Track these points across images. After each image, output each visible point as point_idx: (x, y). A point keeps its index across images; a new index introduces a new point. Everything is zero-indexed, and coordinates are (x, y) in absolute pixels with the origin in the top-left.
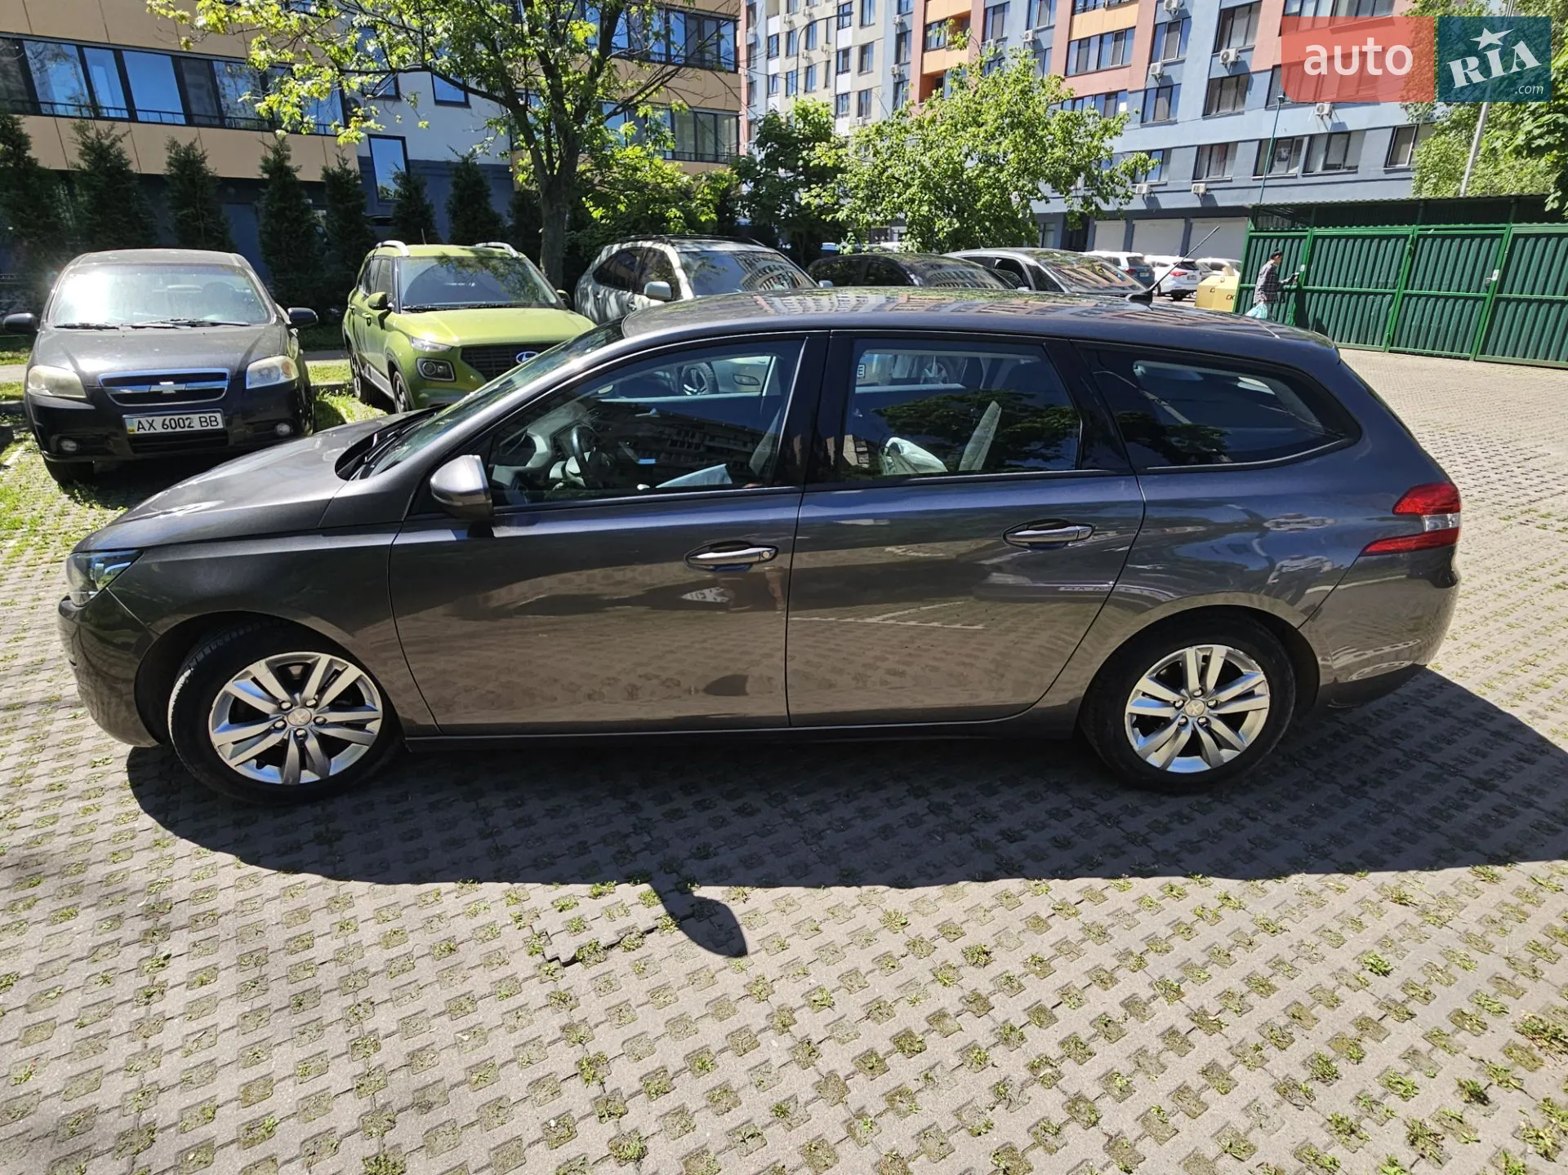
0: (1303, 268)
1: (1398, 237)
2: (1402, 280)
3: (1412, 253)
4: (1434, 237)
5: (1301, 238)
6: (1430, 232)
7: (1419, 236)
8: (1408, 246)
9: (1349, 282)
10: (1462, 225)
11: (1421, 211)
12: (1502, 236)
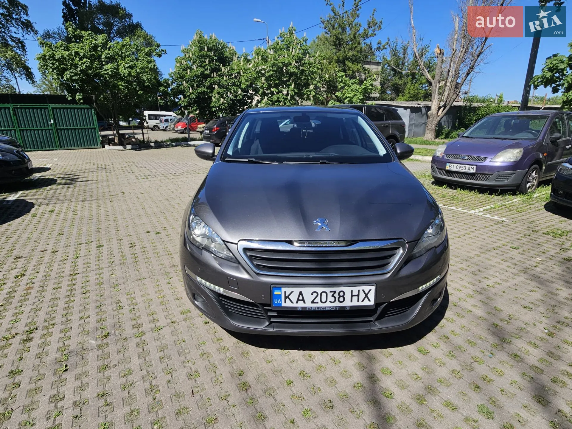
1: (5, 108)
2: (16, 124)
3: (15, 114)
6: (18, 107)
7: (15, 108)
8: (11, 112)
12: (47, 108)
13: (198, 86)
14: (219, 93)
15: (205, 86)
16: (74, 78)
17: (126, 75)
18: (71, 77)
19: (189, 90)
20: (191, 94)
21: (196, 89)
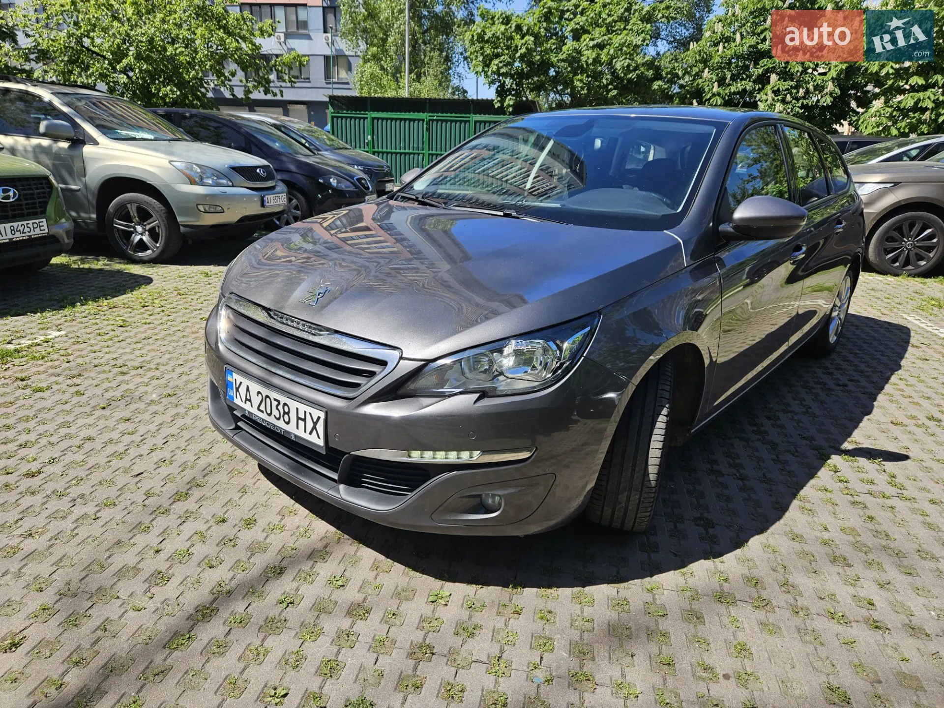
0: (369, 137)
1: (419, 120)
2: (426, 145)
3: (428, 130)
4: (437, 121)
5: (365, 118)
6: (435, 118)
7: (430, 120)
8: (425, 126)
9: (398, 147)
10: (449, 115)
11: (428, 105)
12: (469, 121)
13: (734, 78)
14: (776, 92)
15: (750, 76)
16: (502, 71)
17: (590, 61)
18: (499, 69)
19: (713, 87)
20: (714, 95)
21: (729, 85)
